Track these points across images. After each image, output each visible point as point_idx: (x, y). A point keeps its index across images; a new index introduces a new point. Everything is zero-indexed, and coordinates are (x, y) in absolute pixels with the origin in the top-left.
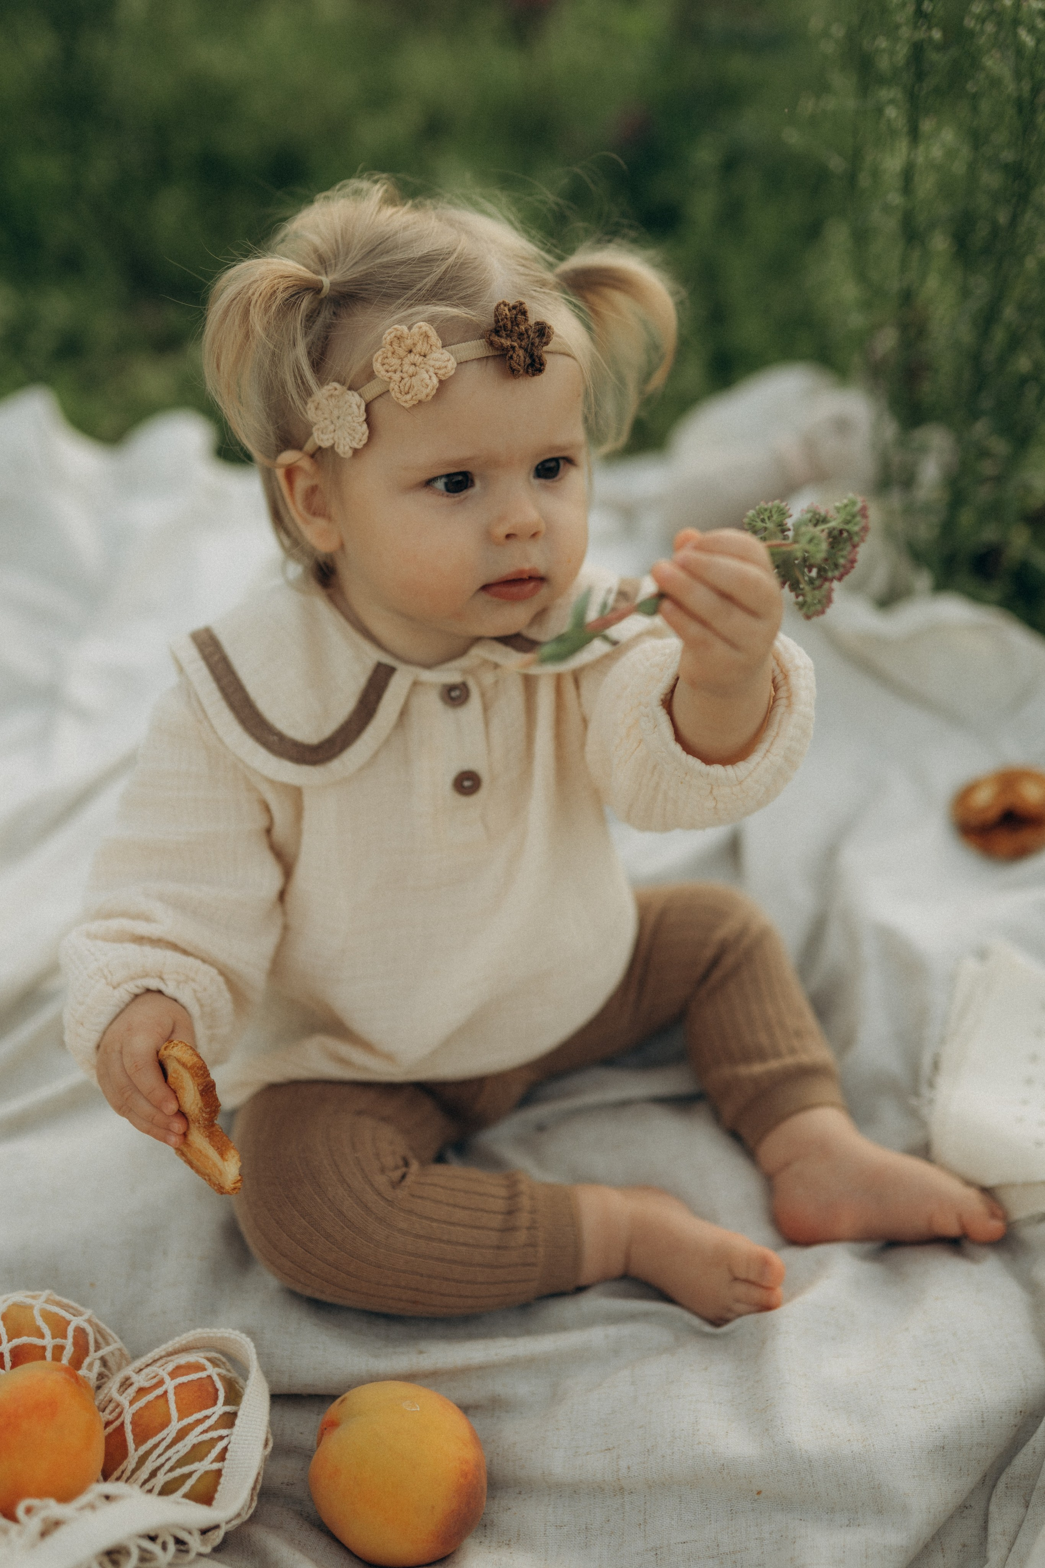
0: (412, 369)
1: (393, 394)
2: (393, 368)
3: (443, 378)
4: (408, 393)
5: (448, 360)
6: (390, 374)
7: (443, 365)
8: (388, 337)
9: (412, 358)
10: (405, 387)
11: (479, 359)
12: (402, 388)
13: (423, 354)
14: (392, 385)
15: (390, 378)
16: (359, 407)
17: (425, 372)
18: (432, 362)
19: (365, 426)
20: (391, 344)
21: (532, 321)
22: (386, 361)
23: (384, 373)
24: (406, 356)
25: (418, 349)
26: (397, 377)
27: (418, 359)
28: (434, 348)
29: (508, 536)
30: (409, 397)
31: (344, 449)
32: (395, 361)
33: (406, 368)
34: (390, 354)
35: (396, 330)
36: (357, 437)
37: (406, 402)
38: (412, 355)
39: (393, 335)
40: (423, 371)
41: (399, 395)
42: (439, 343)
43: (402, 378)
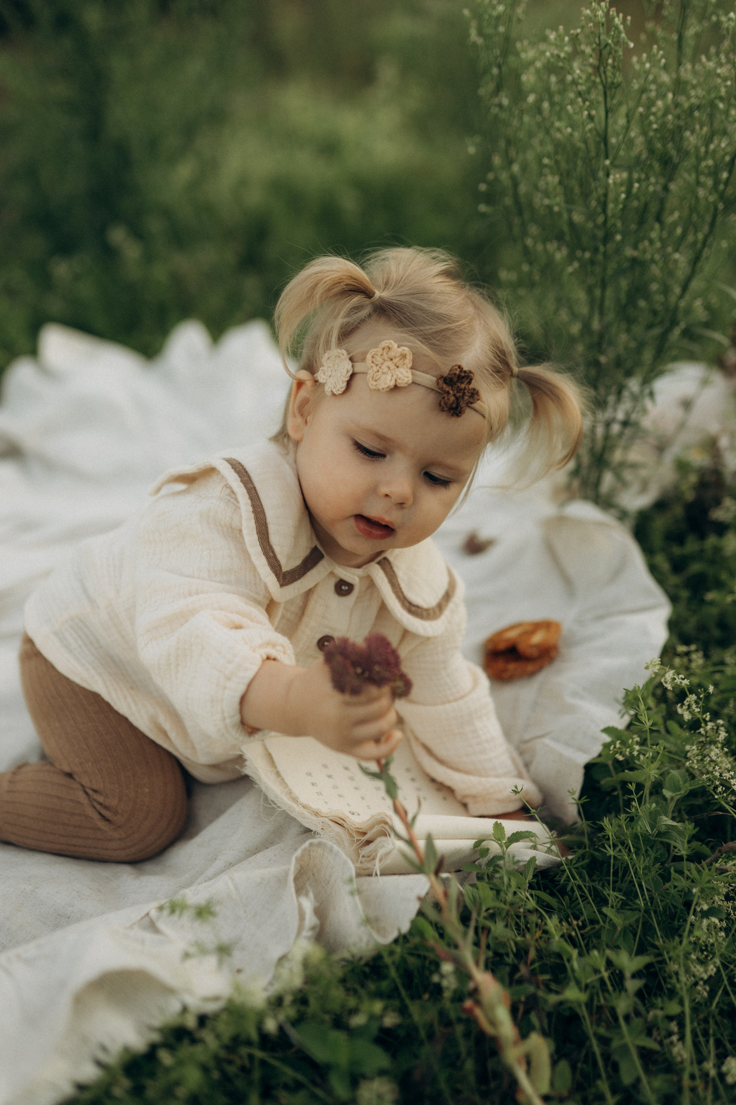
0: (385, 370)
1: (368, 376)
2: (377, 363)
3: (398, 385)
4: (376, 381)
5: (407, 377)
6: (373, 365)
7: (403, 378)
8: (384, 344)
9: (389, 363)
10: (376, 377)
11: (427, 388)
12: (375, 376)
13: (397, 365)
14: (370, 371)
15: (372, 367)
16: (348, 372)
17: (391, 376)
18: (397, 372)
19: (345, 384)
20: (383, 349)
21: (471, 386)
22: (375, 356)
23: (370, 362)
24: (387, 361)
25: (395, 361)
26: (375, 369)
27: (392, 367)
28: (405, 366)
29: (387, 495)
30: (375, 383)
31: (328, 389)
32: (379, 360)
33: (384, 367)
34: (379, 354)
35: (391, 344)
36: (338, 387)
37: (372, 385)
38: (391, 362)
39: (387, 345)
40: (390, 375)
41: (371, 379)
42: (410, 365)
43: (378, 371)
